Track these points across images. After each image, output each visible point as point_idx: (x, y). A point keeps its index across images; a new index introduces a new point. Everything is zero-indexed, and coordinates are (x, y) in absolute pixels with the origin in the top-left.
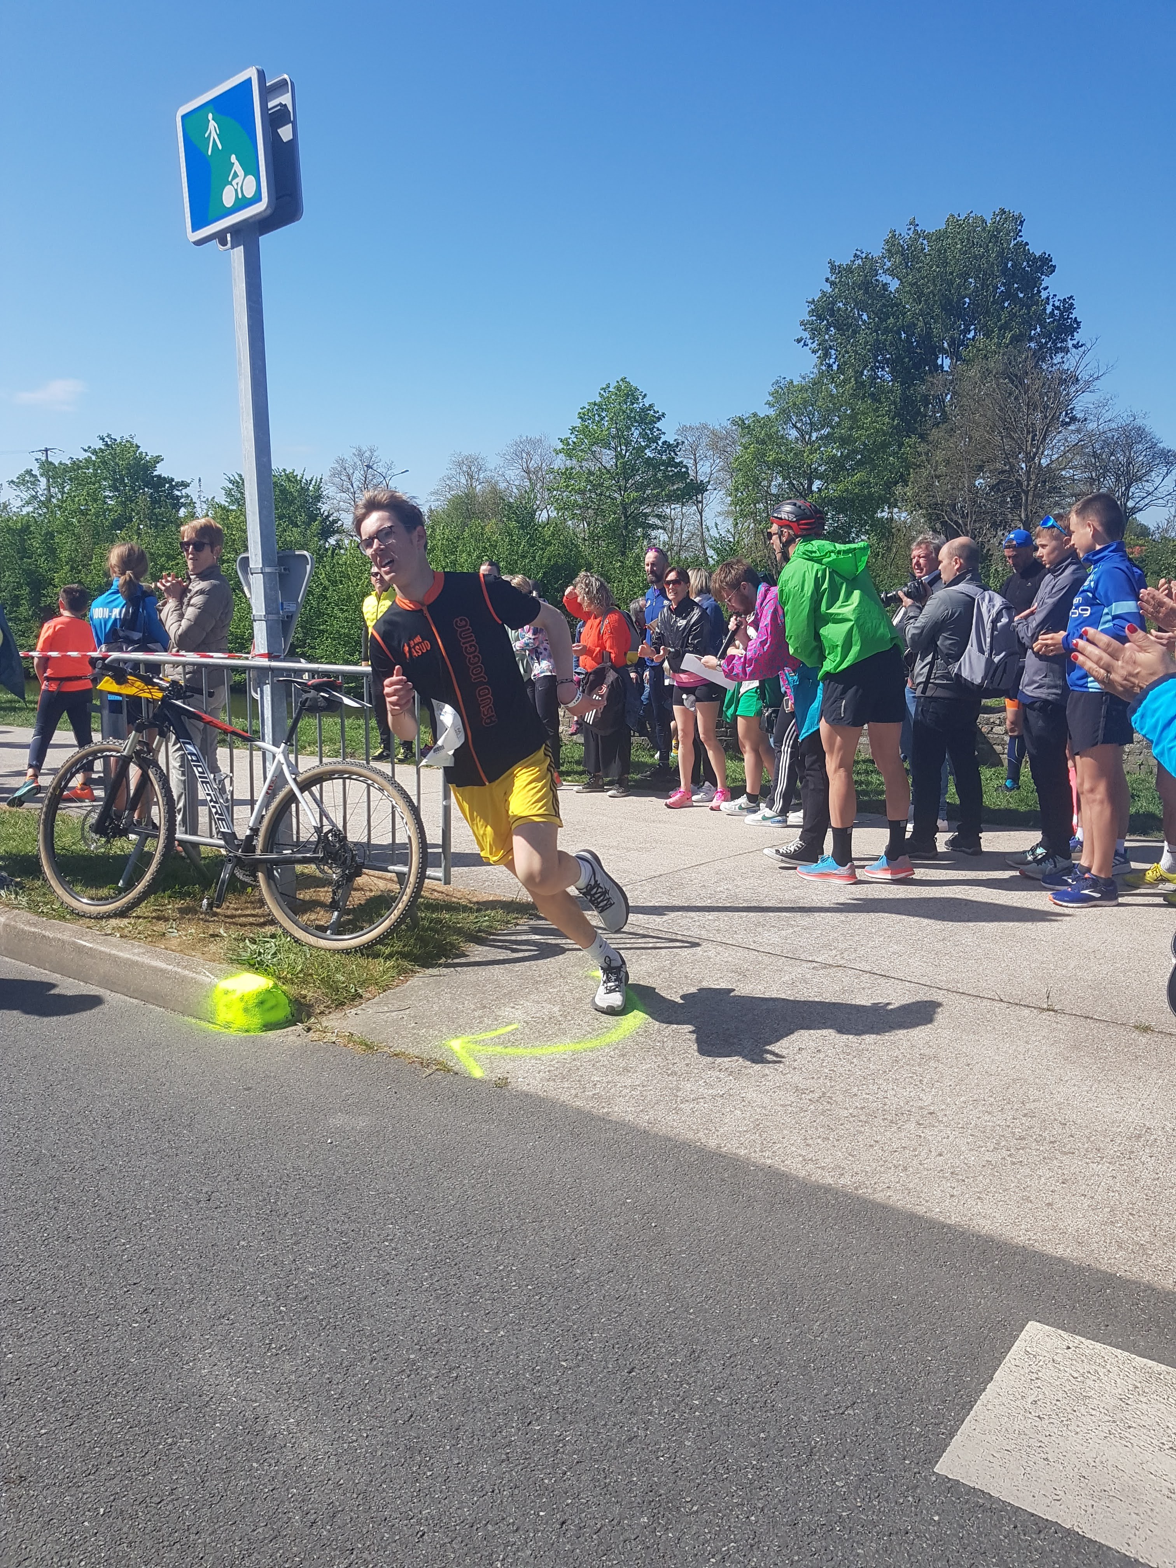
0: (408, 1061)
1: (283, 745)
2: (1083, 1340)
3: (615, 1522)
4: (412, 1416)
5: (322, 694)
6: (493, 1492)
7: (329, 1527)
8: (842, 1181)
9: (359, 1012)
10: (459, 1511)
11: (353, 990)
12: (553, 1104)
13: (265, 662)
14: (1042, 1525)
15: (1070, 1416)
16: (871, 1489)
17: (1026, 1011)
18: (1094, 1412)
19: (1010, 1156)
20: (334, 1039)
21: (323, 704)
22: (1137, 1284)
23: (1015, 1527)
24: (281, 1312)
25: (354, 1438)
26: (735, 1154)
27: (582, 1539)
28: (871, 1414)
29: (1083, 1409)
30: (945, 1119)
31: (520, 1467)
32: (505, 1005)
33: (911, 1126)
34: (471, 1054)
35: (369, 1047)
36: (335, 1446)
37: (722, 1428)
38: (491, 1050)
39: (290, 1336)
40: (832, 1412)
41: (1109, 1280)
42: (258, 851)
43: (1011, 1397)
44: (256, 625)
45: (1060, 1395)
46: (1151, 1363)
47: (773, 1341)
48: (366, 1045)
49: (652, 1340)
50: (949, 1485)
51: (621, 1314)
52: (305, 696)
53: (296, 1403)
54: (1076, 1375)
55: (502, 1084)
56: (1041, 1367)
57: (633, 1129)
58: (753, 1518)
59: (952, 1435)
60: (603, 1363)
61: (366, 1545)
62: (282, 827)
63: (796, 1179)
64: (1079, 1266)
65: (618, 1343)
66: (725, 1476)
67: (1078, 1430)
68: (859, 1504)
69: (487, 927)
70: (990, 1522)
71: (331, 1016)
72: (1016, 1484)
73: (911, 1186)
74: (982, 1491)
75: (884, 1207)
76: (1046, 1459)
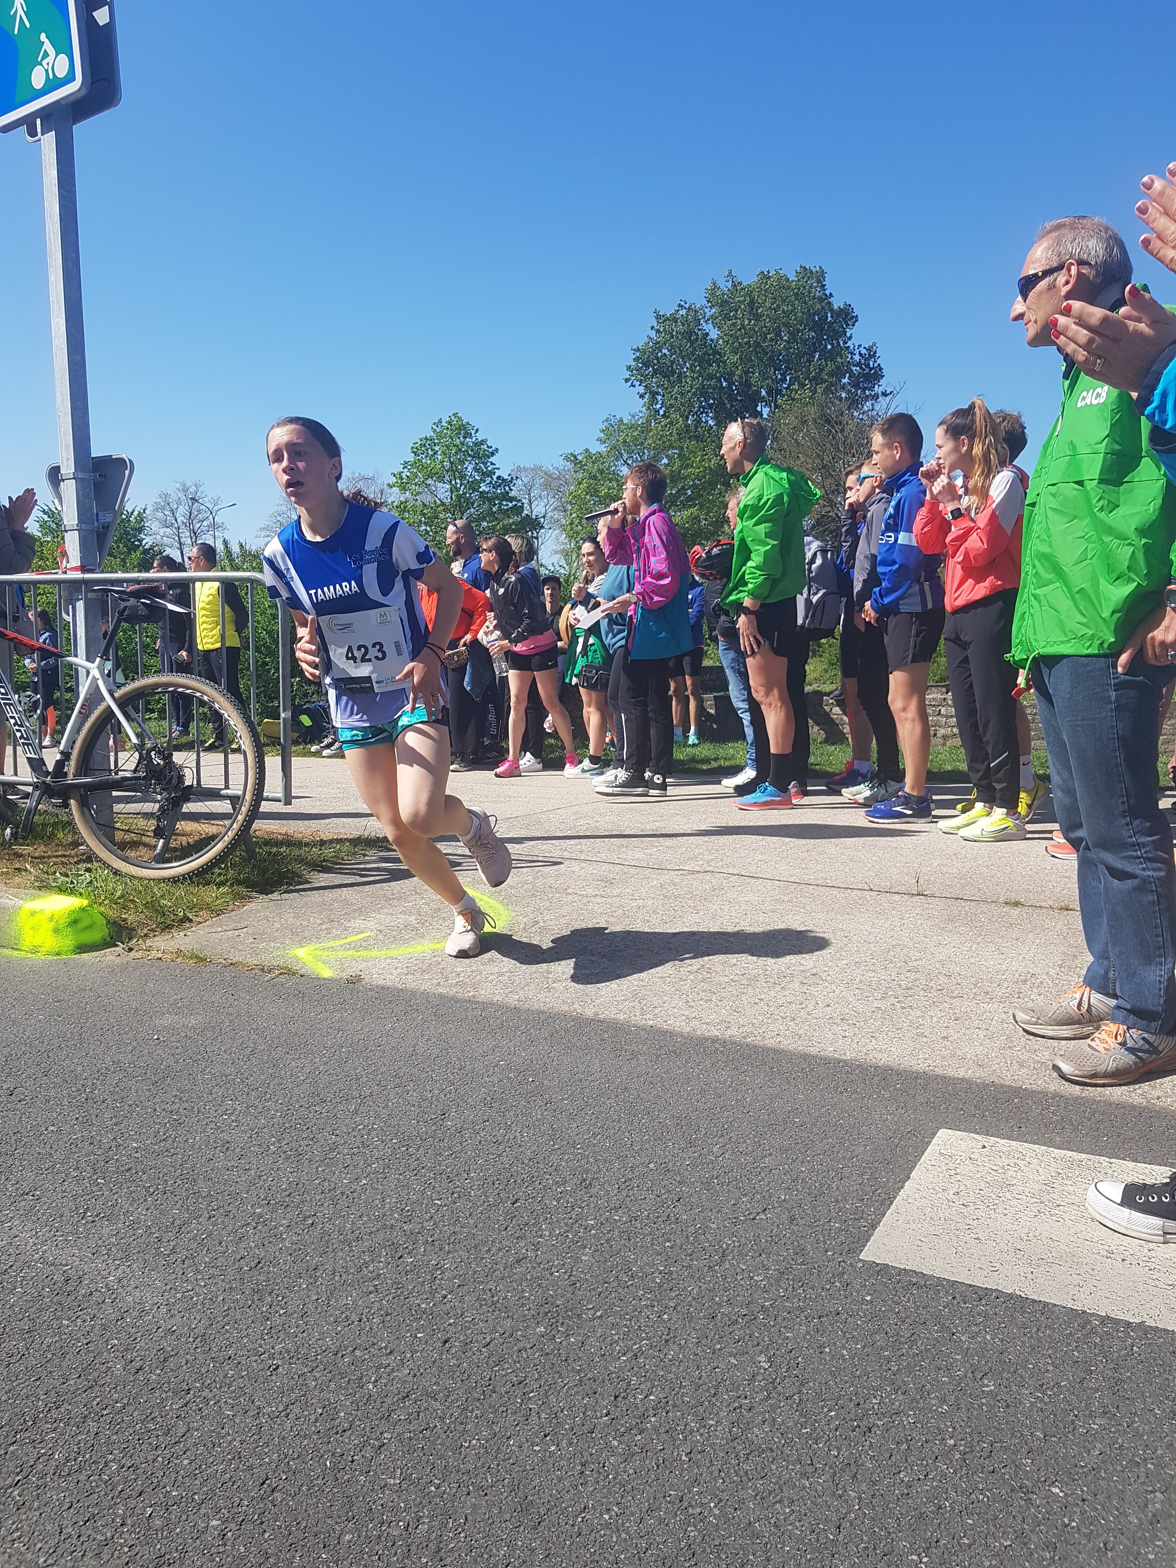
0: (246, 968)
1: (98, 659)
2: (998, 1140)
3: (507, 1334)
4: (259, 1263)
5: (143, 600)
6: (360, 1321)
7: (158, 1372)
8: (729, 1032)
9: (188, 934)
10: (320, 1342)
11: (182, 914)
12: (413, 993)
13: (78, 575)
14: (981, 1294)
15: (996, 1202)
16: (793, 1280)
17: (897, 897)
18: (1019, 1197)
19: (899, 1002)
20: (160, 956)
21: (143, 612)
22: (1044, 1094)
23: (954, 1298)
24: (98, 1184)
25: (190, 1287)
26: (614, 1019)
27: (469, 1354)
28: (785, 1217)
29: (1008, 1195)
30: (828, 978)
31: (391, 1297)
32: (354, 918)
33: (796, 985)
34: (318, 959)
35: (200, 960)
36: (165, 1297)
37: (623, 1242)
38: (340, 954)
39: (110, 1204)
40: (742, 1218)
41: (1017, 1092)
42: (71, 776)
43: (932, 1191)
44: (67, 536)
45: (982, 1185)
46: (1070, 1153)
47: (670, 1165)
48: (197, 957)
49: (536, 1174)
50: (878, 1269)
51: (499, 1156)
52: (123, 604)
53: (117, 1262)
54: (995, 1168)
55: (354, 981)
56: (959, 1164)
57: (501, 1007)
58: (665, 1316)
59: (874, 1227)
60: (483, 1197)
61: (206, 1384)
62: (97, 751)
63: (681, 1035)
64: (983, 1084)
65: (498, 1180)
66: (630, 1283)
67: (1006, 1212)
68: (782, 1294)
69: (332, 857)
70: (927, 1297)
71: (156, 939)
72: (949, 1261)
73: (801, 1031)
74: (915, 1271)
75: (775, 1051)
76: (978, 1238)
